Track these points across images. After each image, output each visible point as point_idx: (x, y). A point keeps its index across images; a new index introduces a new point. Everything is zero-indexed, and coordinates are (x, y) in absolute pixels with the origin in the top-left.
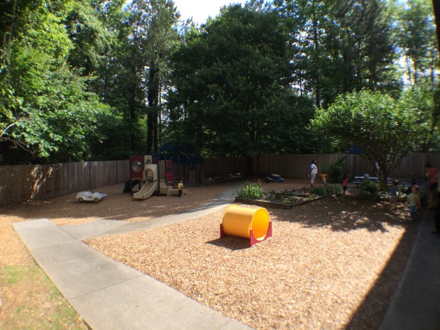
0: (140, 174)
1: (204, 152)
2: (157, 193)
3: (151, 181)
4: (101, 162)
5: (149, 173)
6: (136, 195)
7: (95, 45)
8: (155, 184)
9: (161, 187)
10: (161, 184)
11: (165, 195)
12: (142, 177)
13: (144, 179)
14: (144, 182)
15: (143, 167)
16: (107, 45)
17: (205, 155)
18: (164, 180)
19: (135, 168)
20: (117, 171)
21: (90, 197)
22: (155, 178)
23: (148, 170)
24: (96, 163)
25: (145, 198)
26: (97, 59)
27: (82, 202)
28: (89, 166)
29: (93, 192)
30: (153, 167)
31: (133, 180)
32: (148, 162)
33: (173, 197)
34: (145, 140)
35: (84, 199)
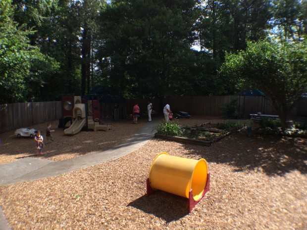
0: (70, 112)
1: (126, 95)
2: (85, 129)
3: (80, 118)
4: (42, 103)
5: (78, 111)
6: (67, 131)
7: (38, 8)
8: (83, 121)
9: (89, 123)
10: (88, 120)
11: (92, 130)
12: (72, 115)
13: (74, 116)
14: (75, 119)
15: (73, 106)
16: (47, 7)
17: (127, 96)
18: (91, 117)
19: (66, 108)
20: (56, 110)
21: (27, 133)
22: (84, 115)
23: (78, 109)
24: (38, 104)
25: (74, 133)
26: (40, 19)
27: (20, 137)
28: (32, 106)
29: (30, 129)
30: (81, 106)
31: (65, 117)
32: (78, 102)
33: (99, 132)
34: (80, 85)
35: (22, 134)
